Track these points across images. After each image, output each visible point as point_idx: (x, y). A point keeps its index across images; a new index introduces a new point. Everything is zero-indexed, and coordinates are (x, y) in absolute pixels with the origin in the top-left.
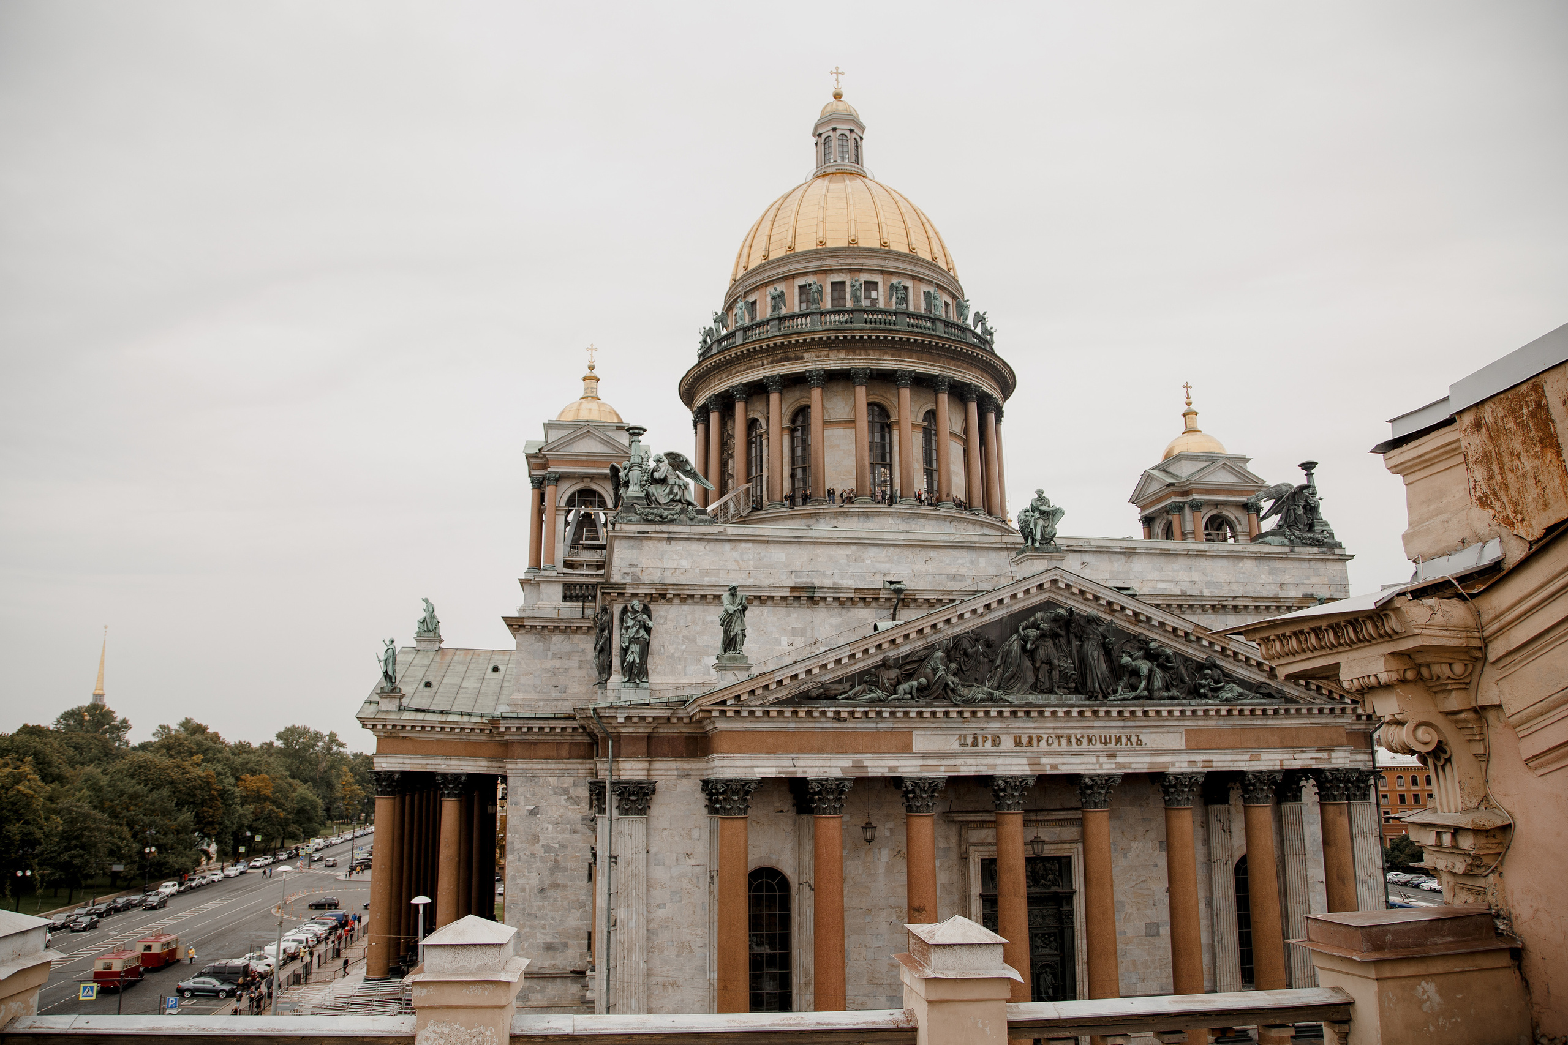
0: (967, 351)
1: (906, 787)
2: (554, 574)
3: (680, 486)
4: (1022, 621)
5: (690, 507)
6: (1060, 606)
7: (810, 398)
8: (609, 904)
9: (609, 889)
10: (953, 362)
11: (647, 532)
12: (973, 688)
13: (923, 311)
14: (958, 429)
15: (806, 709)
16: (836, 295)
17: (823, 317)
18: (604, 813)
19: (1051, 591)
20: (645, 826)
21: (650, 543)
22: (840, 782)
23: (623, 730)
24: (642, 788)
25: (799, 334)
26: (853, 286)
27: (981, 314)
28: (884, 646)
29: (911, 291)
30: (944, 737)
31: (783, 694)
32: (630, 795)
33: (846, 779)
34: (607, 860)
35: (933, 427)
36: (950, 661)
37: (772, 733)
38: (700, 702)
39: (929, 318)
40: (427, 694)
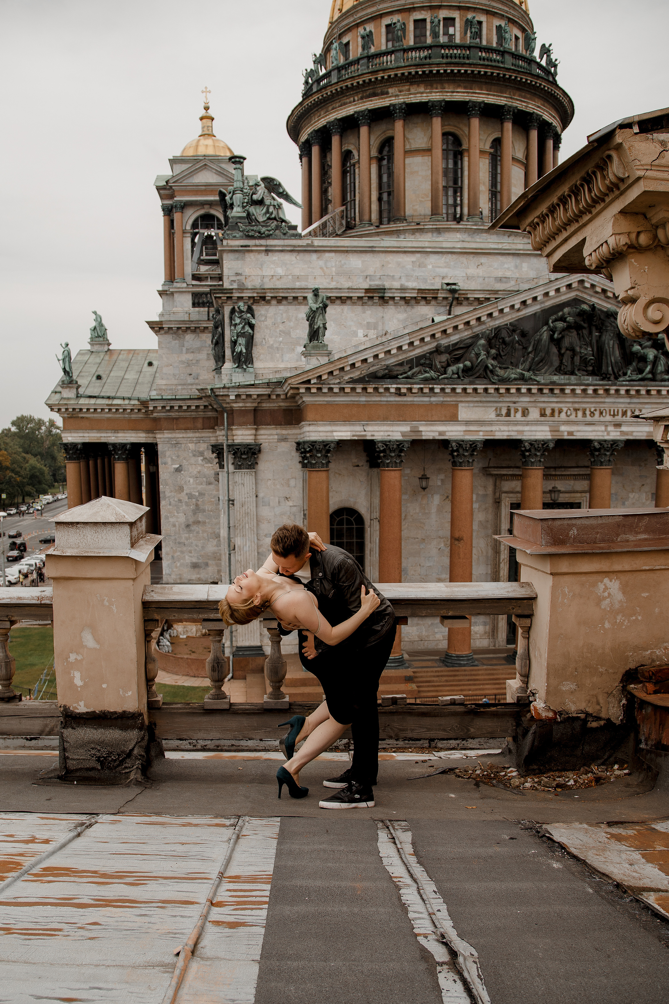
0: (531, 81)
1: (452, 447)
2: (185, 285)
3: (274, 206)
4: (552, 315)
5: (283, 224)
6: (584, 303)
7: (394, 130)
8: (229, 534)
9: (229, 524)
10: (518, 93)
11: (249, 246)
12: (508, 370)
13: (494, 45)
14: (520, 155)
15: (374, 386)
16: (418, 32)
17: (406, 55)
18: (223, 468)
19: (578, 290)
20: (254, 477)
21: (252, 255)
22: (400, 444)
23: (235, 405)
24: (251, 449)
25: (384, 70)
26: (432, 22)
27: (547, 46)
28: (437, 336)
29: (484, 25)
30: (484, 408)
31: (356, 374)
32: (242, 454)
33: (405, 441)
34: (227, 503)
35: (499, 153)
36: (491, 348)
37: (347, 405)
38: (289, 382)
39: (499, 51)
40: (98, 384)
